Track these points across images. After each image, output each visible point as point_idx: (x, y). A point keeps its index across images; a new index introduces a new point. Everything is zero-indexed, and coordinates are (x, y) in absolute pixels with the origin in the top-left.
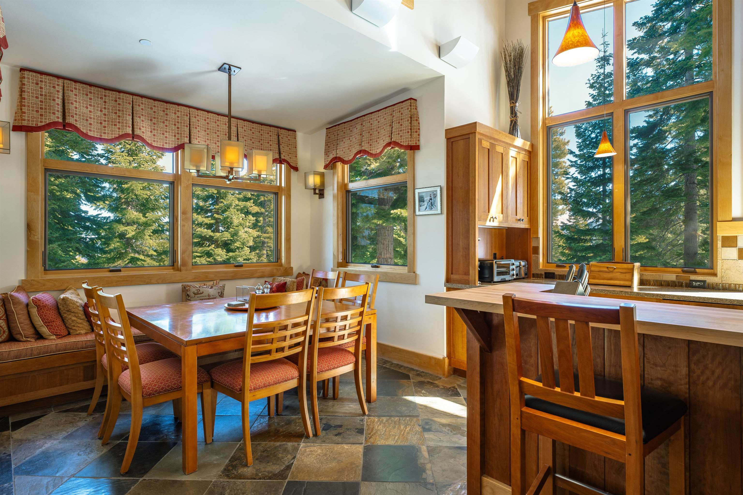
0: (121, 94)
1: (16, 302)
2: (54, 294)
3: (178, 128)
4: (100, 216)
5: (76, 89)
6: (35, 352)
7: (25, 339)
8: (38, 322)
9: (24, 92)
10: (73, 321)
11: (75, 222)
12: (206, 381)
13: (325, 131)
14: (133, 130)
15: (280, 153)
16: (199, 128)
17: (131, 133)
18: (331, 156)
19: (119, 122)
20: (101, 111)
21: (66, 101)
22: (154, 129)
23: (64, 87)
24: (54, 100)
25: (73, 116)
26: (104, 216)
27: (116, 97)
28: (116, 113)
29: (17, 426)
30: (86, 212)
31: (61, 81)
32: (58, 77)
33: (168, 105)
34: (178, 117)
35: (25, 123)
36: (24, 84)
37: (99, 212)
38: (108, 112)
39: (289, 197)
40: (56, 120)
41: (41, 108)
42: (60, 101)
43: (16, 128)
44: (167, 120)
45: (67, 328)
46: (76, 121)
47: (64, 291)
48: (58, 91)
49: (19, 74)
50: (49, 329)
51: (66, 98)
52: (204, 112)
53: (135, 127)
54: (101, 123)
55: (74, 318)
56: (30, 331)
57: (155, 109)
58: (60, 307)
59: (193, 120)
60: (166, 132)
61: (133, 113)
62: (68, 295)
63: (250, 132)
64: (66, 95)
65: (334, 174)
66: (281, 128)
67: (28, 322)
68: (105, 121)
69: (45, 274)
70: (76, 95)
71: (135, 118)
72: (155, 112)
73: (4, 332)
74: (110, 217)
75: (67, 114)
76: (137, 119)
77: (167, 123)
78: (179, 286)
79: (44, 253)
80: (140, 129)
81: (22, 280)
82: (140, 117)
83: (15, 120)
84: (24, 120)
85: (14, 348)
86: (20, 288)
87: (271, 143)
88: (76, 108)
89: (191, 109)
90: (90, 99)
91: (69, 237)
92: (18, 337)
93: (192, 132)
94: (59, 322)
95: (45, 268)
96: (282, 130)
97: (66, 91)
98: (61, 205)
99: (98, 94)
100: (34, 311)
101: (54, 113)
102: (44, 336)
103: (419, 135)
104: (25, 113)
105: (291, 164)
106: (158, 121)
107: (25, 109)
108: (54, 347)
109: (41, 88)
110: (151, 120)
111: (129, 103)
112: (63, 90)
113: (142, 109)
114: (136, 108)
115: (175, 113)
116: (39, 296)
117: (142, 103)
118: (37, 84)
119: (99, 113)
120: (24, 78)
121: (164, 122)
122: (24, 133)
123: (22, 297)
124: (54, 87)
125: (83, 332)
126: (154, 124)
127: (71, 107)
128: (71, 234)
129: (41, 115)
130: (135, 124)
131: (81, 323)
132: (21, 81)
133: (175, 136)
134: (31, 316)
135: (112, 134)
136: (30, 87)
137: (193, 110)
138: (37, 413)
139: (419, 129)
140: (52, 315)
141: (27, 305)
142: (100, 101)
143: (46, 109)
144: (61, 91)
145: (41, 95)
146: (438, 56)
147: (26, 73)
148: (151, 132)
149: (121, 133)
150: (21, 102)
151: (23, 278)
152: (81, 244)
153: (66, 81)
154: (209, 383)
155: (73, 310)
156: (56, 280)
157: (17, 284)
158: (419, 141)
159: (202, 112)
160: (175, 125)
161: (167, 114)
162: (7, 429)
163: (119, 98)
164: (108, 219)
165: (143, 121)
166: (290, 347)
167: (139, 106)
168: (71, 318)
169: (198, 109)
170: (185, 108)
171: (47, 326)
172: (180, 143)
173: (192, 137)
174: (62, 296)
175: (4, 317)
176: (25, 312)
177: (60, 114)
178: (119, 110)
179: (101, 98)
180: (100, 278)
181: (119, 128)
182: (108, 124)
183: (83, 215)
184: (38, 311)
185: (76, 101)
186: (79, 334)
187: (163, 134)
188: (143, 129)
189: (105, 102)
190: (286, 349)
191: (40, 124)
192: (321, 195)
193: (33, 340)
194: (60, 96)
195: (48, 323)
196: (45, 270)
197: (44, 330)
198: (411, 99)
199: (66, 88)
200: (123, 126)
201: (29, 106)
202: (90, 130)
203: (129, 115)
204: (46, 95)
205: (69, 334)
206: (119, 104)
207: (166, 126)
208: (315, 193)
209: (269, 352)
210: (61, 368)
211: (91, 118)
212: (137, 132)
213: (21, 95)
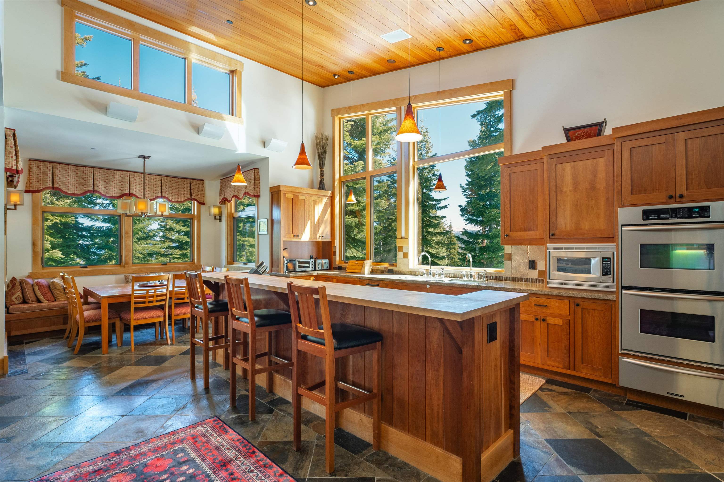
0: (87, 168)
1: (27, 283)
2: (48, 280)
3: (122, 184)
4: (94, 226)
5: (60, 168)
6: (37, 308)
7: (31, 302)
8: (39, 293)
9: (31, 172)
10: (57, 294)
11: (74, 232)
12: (117, 317)
13: (219, 181)
14: (94, 188)
15: (191, 196)
16: (135, 184)
17: (92, 189)
18: (223, 197)
19: (85, 184)
20: (75, 178)
21: (54, 175)
22: (107, 186)
23: (53, 167)
24: (47, 175)
25: (58, 183)
26: (98, 226)
27: (83, 170)
28: (83, 179)
29: (26, 343)
30: (82, 224)
31: (51, 164)
32: (50, 162)
33: (116, 171)
34: (122, 178)
35: (31, 189)
36: (31, 168)
37: (94, 223)
38: (79, 179)
39: (199, 221)
40: (49, 186)
41: (40, 180)
42: (51, 175)
43: (27, 191)
44: (115, 180)
45: (54, 297)
46: (60, 185)
47: (53, 278)
48: (50, 170)
49: (28, 162)
50: (45, 298)
51: (54, 173)
52: (139, 174)
53: (95, 186)
54: (75, 185)
55: (58, 292)
56: (34, 298)
57: (107, 175)
58: (51, 286)
59: (132, 179)
60: (114, 187)
61: (93, 178)
62: (55, 280)
63: (170, 183)
64: (54, 171)
65: (225, 207)
66: (192, 179)
67: (33, 294)
68: (77, 184)
69: (43, 269)
70: (60, 171)
71: (95, 181)
72: (107, 176)
73: (21, 298)
74: (103, 227)
75: (55, 182)
76: (96, 182)
77: (115, 182)
78: (123, 276)
79: (43, 258)
80: (98, 187)
81: (30, 273)
82: (98, 180)
83: (26, 187)
84: (31, 187)
85: (26, 306)
86: (29, 277)
87: (185, 189)
88: (60, 178)
89: (130, 173)
90: (68, 172)
91: (68, 244)
92: (28, 301)
93: (131, 186)
94: (50, 294)
95: (43, 266)
96: (193, 180)
97: (54, 170)
98: (62, 220)
99: (73, 169)
100: (36, 288)
101: (47, 182)
102: (42, 301)
103: (260, 189)
104: (31, 183)
105: (200, 201)
106: (109, 182)
107: (31, 181)
108: (46, 306)
109: (40, 169)
110: (105, 181)
111: (92, 173)
112: (53, 169)
113: (99, 175)
114: (96, 175)
115: (120, 176)
116: (39, 280)
117: (99, 172)
118: (38, 167)
119: (73, 180)
120: (31, 164)
121: (113, 182)
122: (31, 194)
123: (30, 281)
124: (47, 168)
125: (63, 300)
126: (107, 183)
127: (57, 178)
128: (70, 241)
129: (40, 184)
130: (95, 184)
131: (62, 295)
132: (29, 166)
133: (120, 189)
134: (35, 291)
135: (81, 191)
136: (34, 169)
137: (132, 173)
138: (38, 339)
139: (260, 186)
140: (46, 290)
141: (33, 285)
142: (74, 173)
143: (43, 180)
144: (51, 170)
145: (40, 173)
146: (263, 146)
147: (32, 162)
148: (105, 188)
149: (86, 190)
150: (29, 177)
151: (31, 271)
152: (78, 249)
153: (54, 164)
154: (119, 319)
155: (57, 288)
156: (48, 272)
157: (27, 274)
158: (259, 192)
159: (137, 174)
160: (120, 183)
161: (115, 177)
162: (23, 344)
163: (85, 170)
164: (101, 228)
165: (100, 182)
166: (157, 301)
167: (97, 174)
168: (57, 292)
169: (135, 172)
170: (126, 172)
171: (43, 296)
172: (123, 193)
173: (131, 189)
174: (51, 281)
175: (21, 291)
176: (32, 288)
177: (51, 183)
178: (85, 177)
179: (75, 171)
180: (75, 271)
181: (85, 188)
182: (79, 186)
183: (80, 226)
184: (39, 288)
185: (60, 175)
186: (61, 301)
187: (113, 189)
188: (100, 187)
189: (77, 173)
190: (155, 302)
191: (39, 189)
192: (220, 220)
193: (36, 303)
194: (51, 171)
195: (43, 294)
196: (43, 267)
197: (42, 298)
198: (255, 168)
199: (54, 168)
200: (87, 186)
201: (33, 179)
202: (68, 190)
203: (91, 180)
204: (43, 173)
205: (55, 301)
206: (85, 174)
207: (115, 184)
208: (215, 219)
209: (144, 303)
210: (51, 317)
211: (68, 183)
212: (96, 189)
213: (29, 174)
